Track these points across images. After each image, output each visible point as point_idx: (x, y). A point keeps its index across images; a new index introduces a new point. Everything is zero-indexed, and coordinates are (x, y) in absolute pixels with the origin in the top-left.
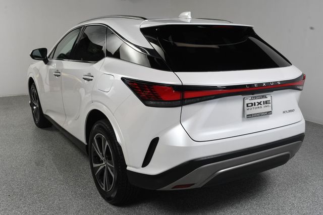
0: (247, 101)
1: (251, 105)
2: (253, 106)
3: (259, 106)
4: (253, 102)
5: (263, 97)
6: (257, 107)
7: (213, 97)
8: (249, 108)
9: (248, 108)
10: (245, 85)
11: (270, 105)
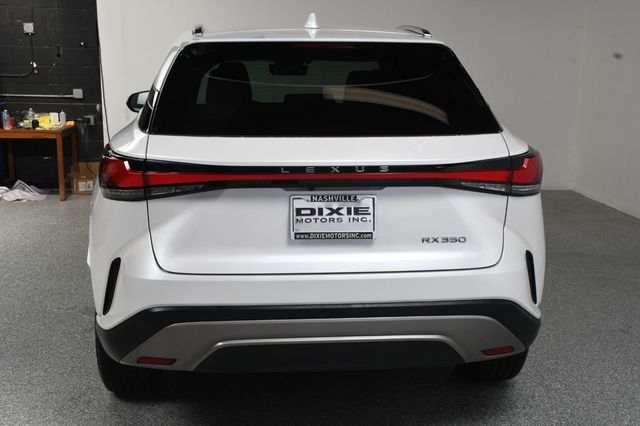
0: (299, 204)
1: (309, 212)
2: (316, 216)
3: (335, 216)
4: (316, 205)
5: (347, 198)
6: (328, 218)
7: (201, 187)
8: (304, 218)
9: (299, 218)
10: (279, 168)
11: (370, 217)
